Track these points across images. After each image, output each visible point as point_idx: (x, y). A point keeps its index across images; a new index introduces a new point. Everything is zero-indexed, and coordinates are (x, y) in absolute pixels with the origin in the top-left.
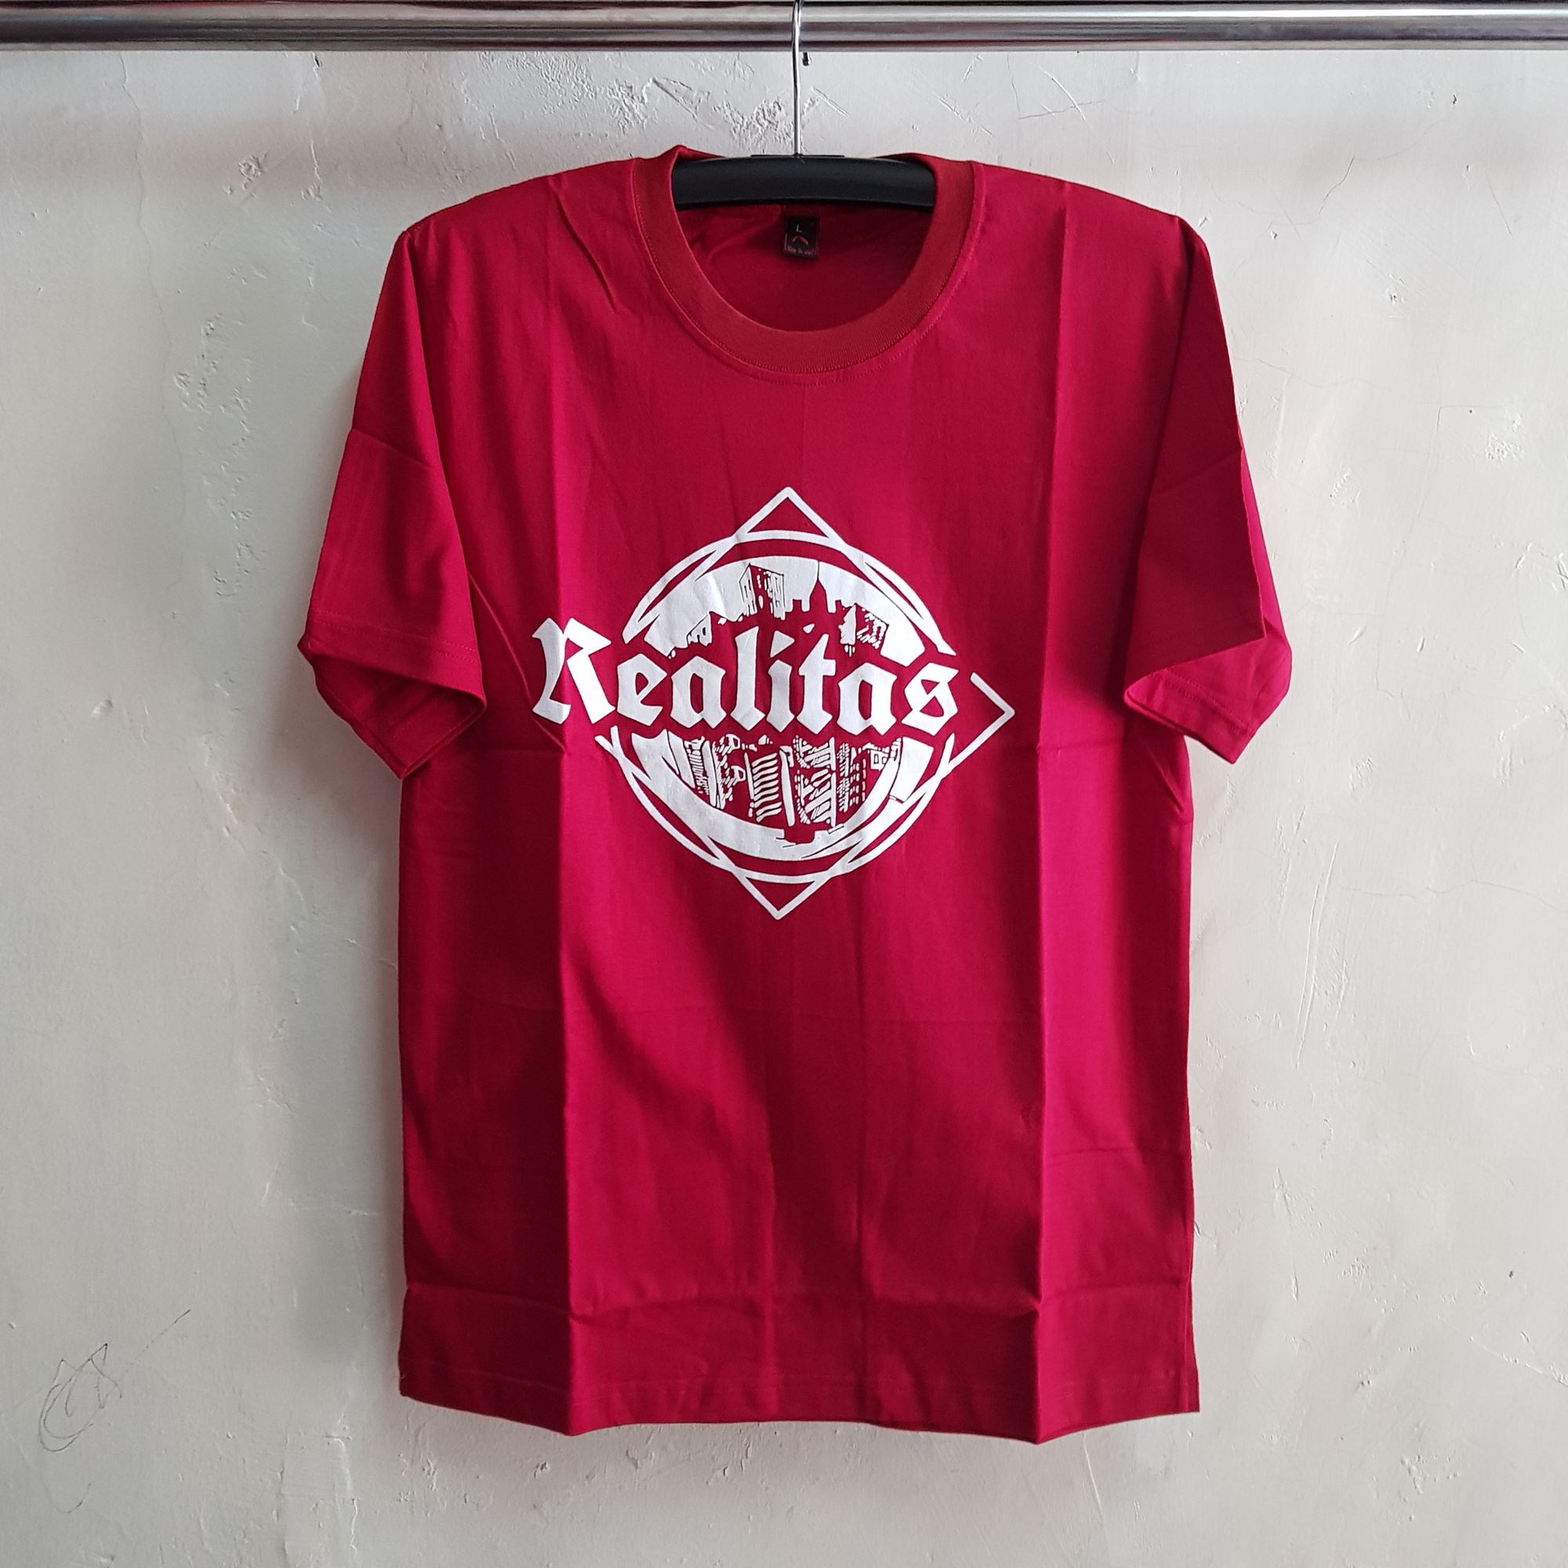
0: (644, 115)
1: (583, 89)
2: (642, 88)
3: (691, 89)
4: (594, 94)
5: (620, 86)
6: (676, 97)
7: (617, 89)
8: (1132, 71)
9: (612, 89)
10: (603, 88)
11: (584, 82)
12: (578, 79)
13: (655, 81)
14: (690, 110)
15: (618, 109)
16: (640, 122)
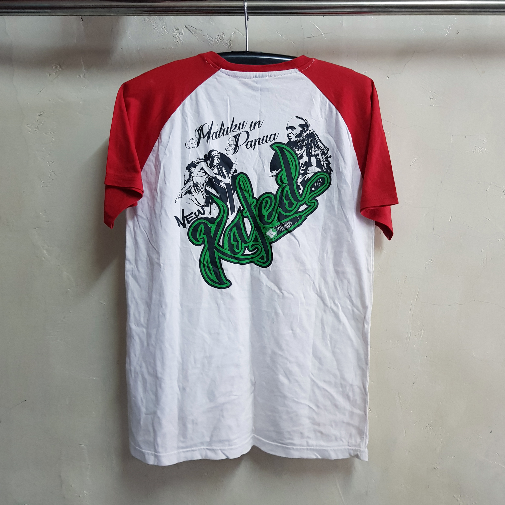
2: (182, 30)
3: (197, 30)
6: (192, 32)
14: (196, 36)
15: (175, 38)
16: (182, 42)
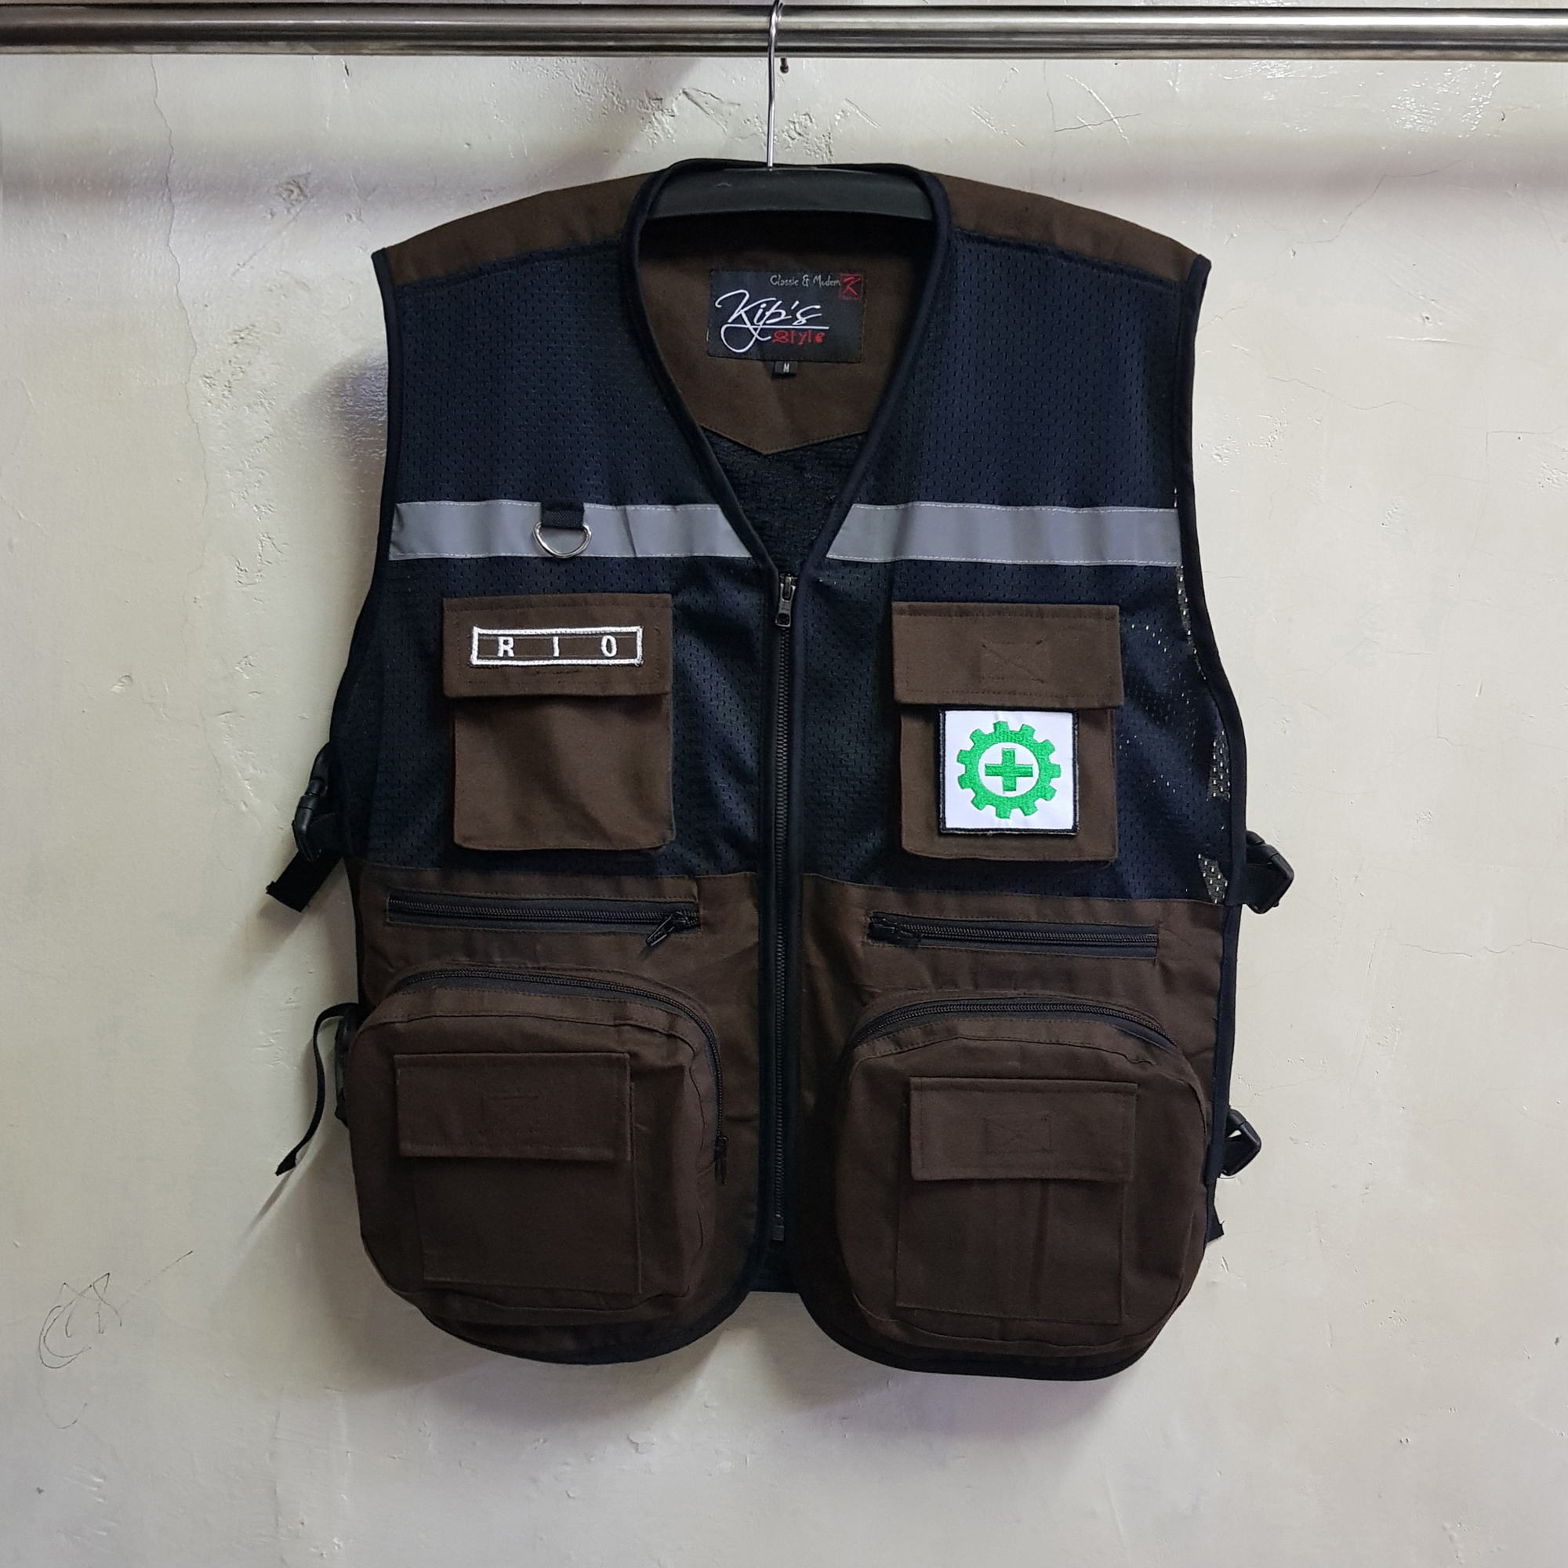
0: (673, 128)
1: (613, 103)
4: (623, 107)
5: (650, 98)
7: (647, 102)
8: (1171, 83)
9: (642, 102)
10: (633, 101)
11: (613, 93)
12: (608, 91)
13: (685, 93)
